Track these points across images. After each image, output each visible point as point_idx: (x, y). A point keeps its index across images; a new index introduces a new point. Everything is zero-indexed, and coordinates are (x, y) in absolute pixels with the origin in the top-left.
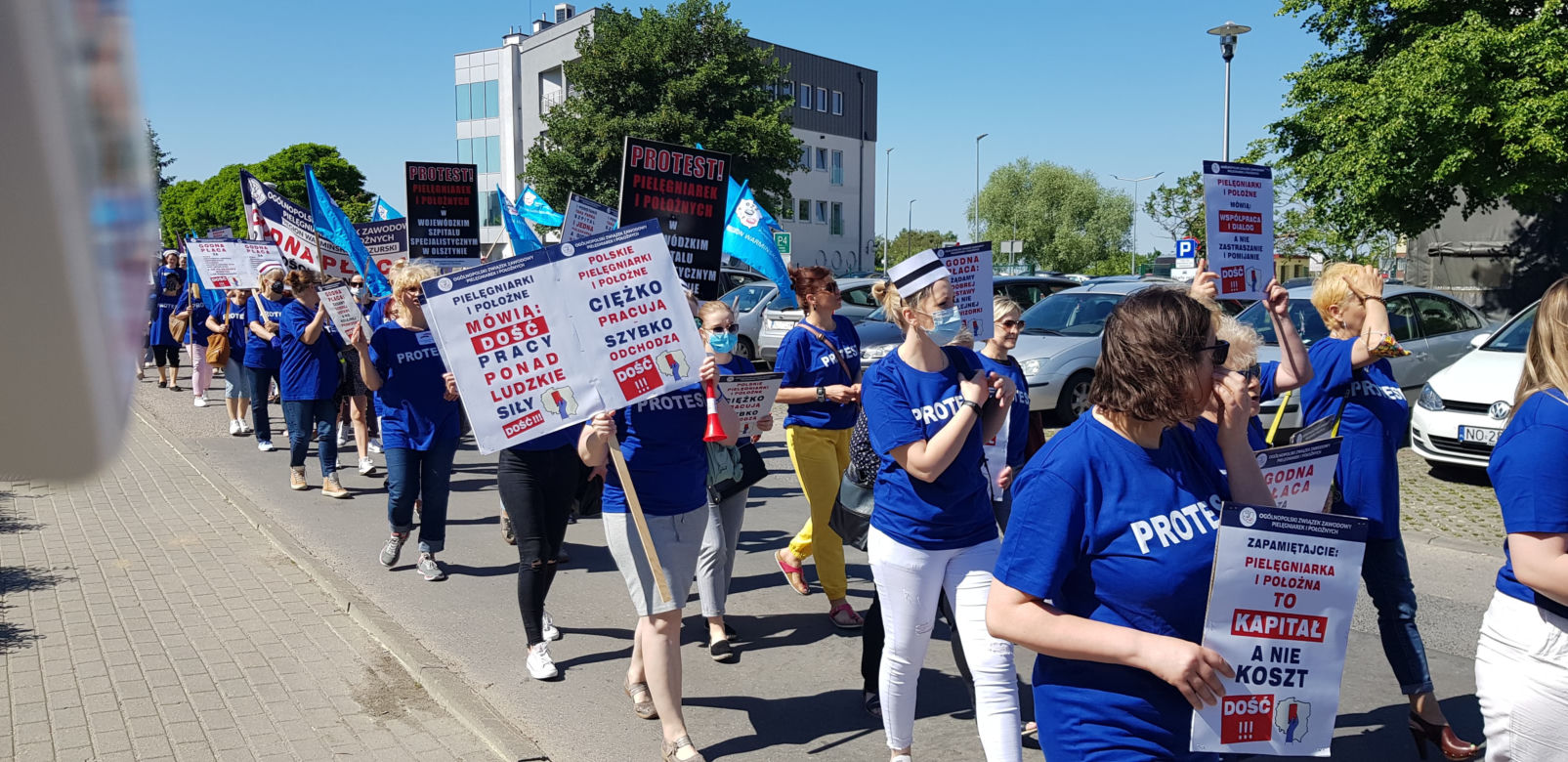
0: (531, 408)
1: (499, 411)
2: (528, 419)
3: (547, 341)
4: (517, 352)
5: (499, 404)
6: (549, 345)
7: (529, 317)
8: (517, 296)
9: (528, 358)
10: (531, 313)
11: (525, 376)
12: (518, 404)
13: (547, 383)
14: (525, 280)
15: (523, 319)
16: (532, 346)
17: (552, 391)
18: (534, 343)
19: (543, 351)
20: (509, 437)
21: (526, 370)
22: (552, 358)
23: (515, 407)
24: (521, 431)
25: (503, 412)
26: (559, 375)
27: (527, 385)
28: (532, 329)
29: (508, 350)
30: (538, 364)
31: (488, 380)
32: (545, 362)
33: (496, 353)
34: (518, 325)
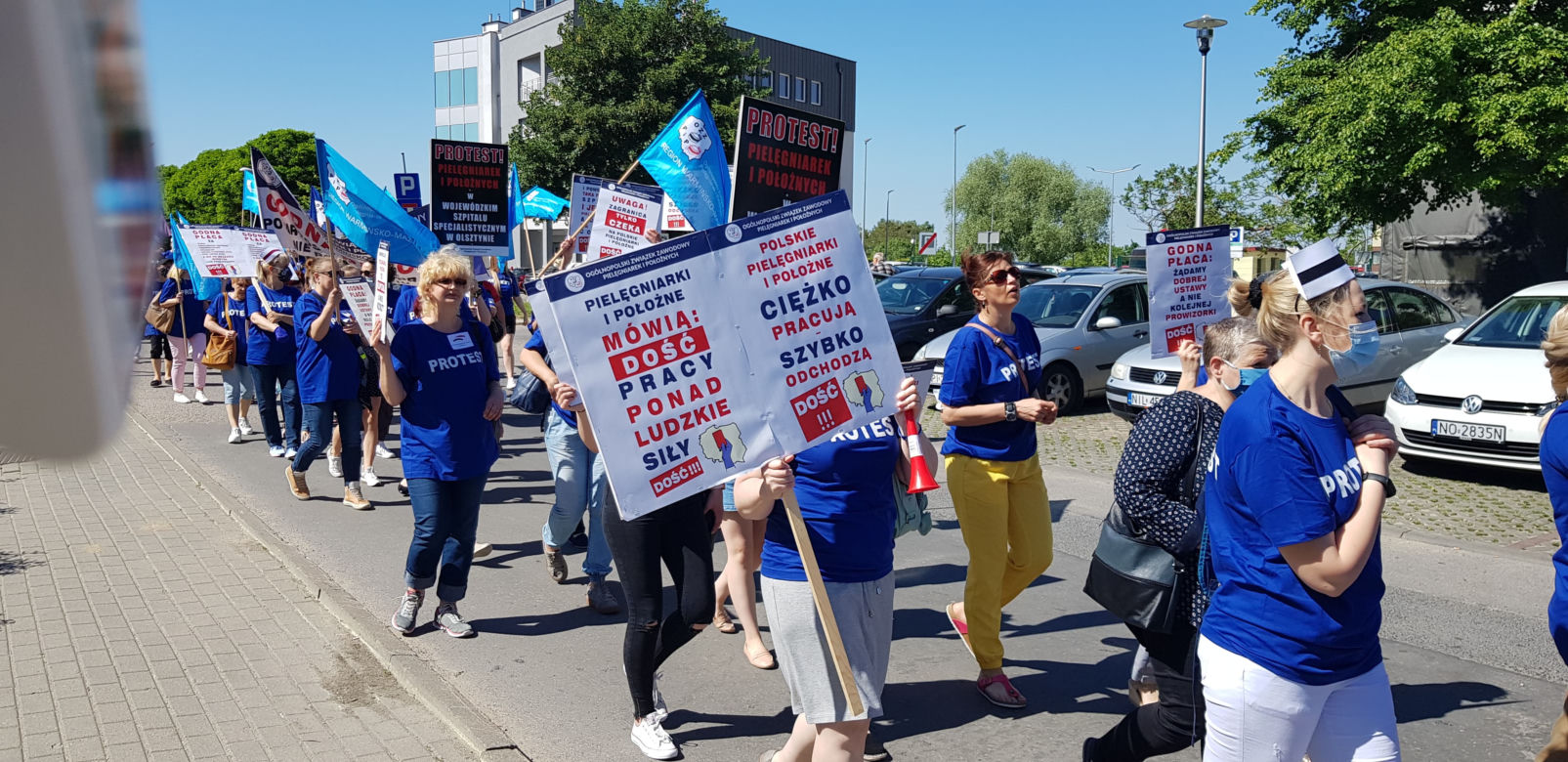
0: (686, 454)
1: (645, 459)
2: (683, 470)
3: (707, 361)
4: (669, 377)
5: (646, 450)
6: (709, 367)
7: (685, 328)
8: (669, 298)
9: (683, 384)
10: (686, 322)
11: (680, 410)
12: (670, 449)
13: (707, 420)
14: (679, 276)
15: (676, 331)
16: (688, 368)
17: (714, 430)
18: (691, 363)
19: (702, 374)
20: (658, 495)
21: (681, 403)
22: (714, 385)
23: (666, 453)
24: (674, 486)
25: (650, 460)
26: (722, 408)
27: (682, 422)
28: (688, 345)
29: (657, 374)
30: (695, 393)
31: (632, 417)
32: (704, 390)
33: (642, 379)
34: (671, 339)
